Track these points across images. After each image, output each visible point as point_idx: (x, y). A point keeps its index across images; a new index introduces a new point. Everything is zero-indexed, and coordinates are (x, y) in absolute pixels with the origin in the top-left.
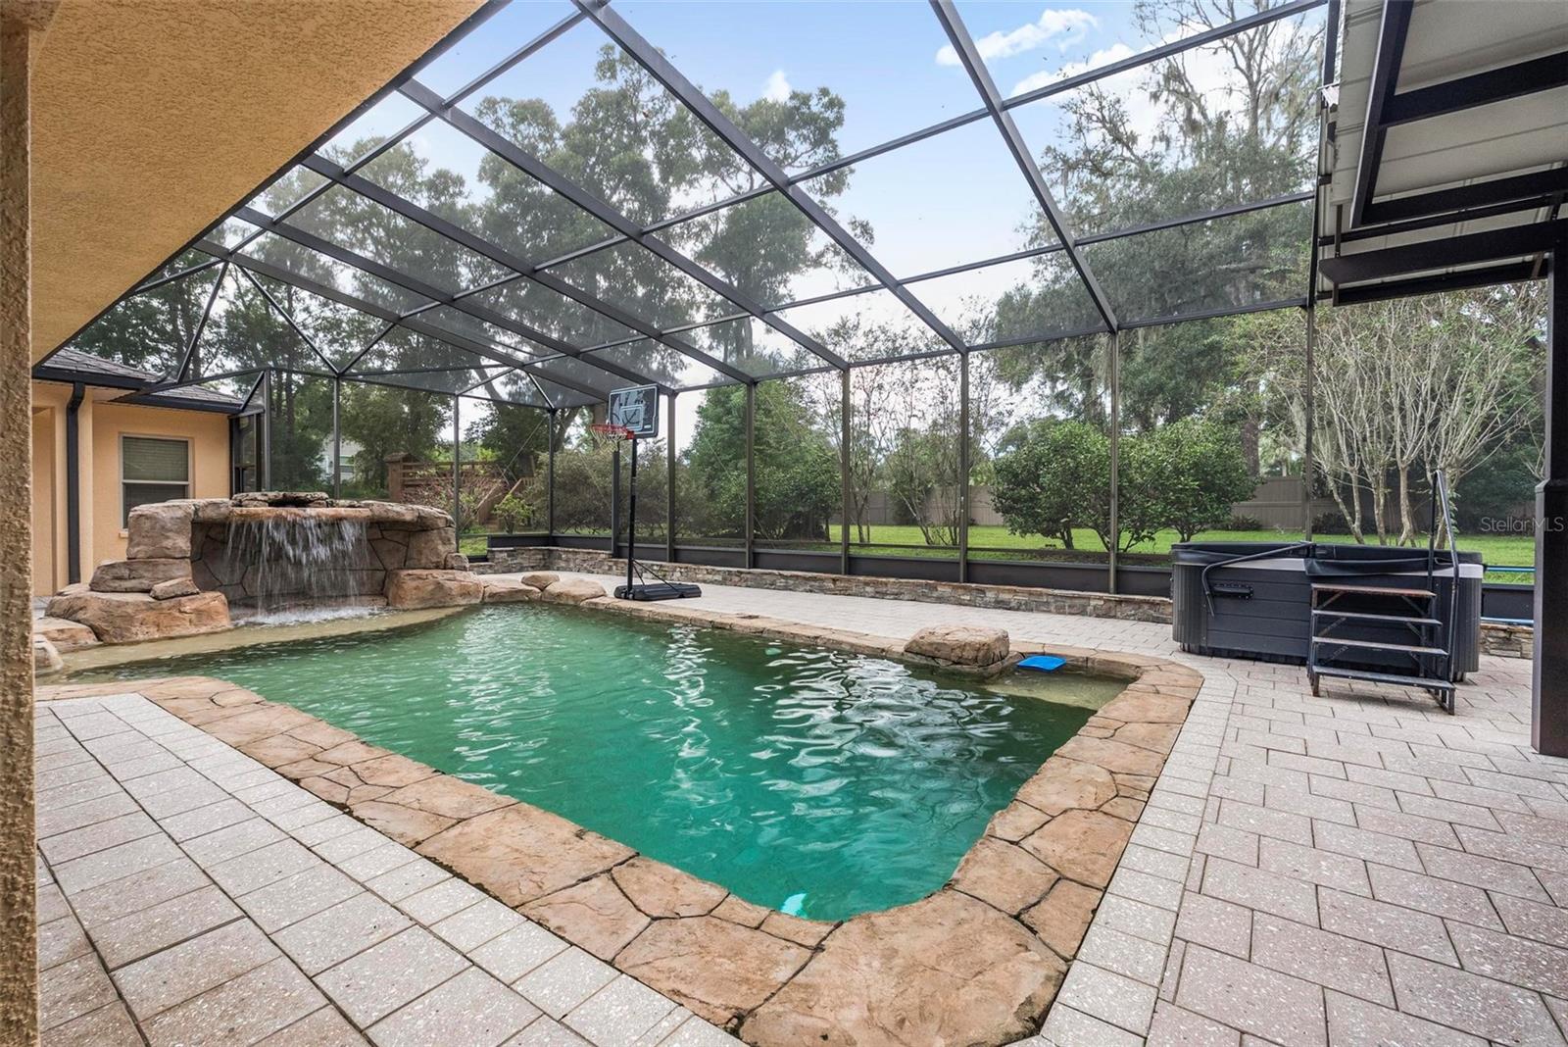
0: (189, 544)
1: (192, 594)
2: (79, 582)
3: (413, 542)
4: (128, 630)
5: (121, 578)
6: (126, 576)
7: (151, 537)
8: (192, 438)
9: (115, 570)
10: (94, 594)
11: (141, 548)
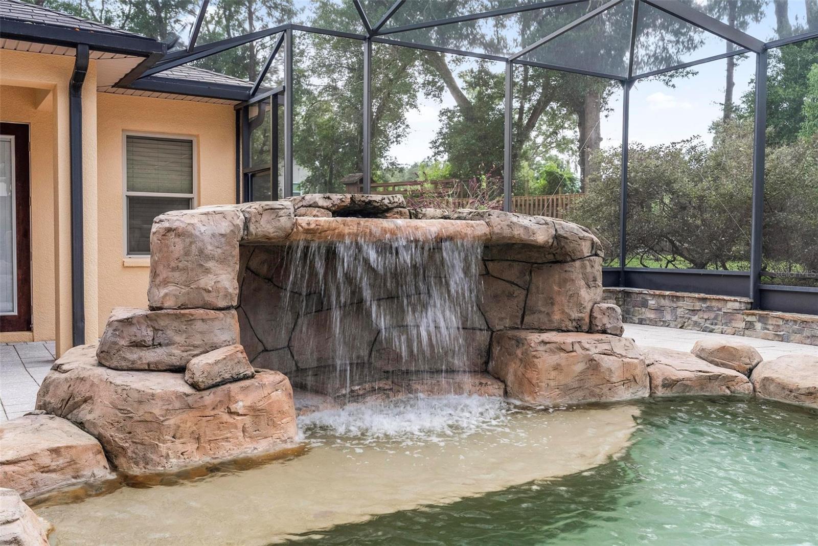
0: (236, 285)
1: (246, 377)
2: (83, 343)
3: (538, 281)
4: (155, 447)
5: (138, 345)
6: (149, 340)
7: (185, 269)
8: (197, 136)
9: (133, 330)
10: (102, 371)
11: (171, 288)
